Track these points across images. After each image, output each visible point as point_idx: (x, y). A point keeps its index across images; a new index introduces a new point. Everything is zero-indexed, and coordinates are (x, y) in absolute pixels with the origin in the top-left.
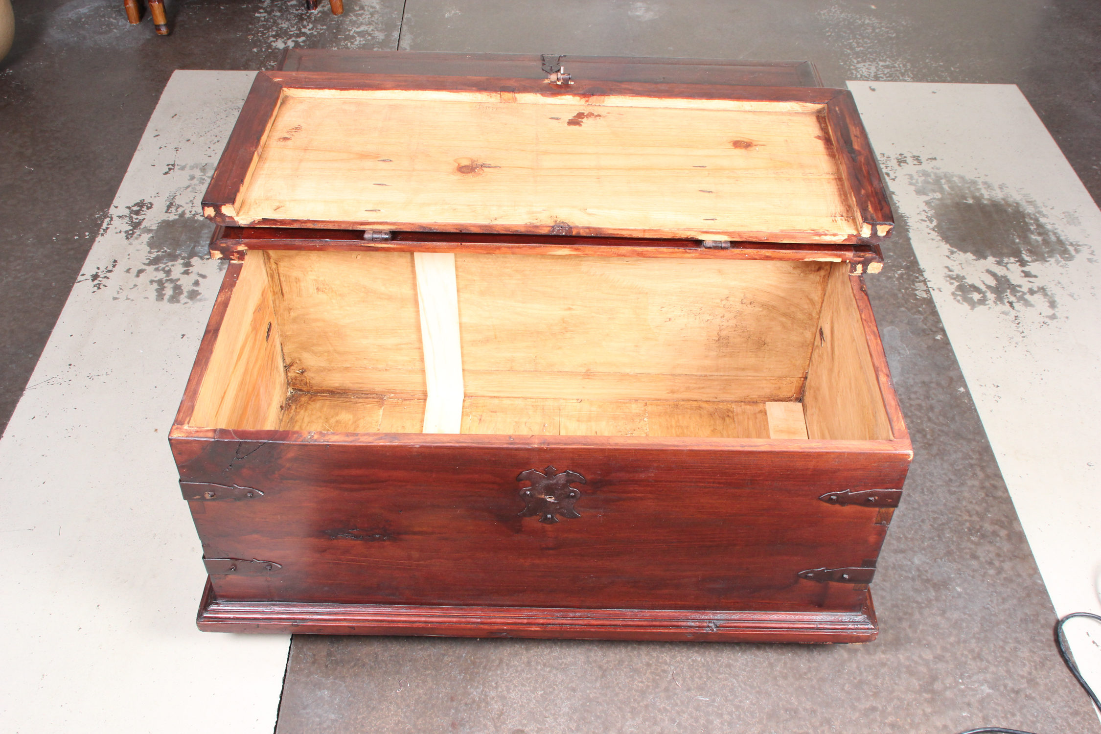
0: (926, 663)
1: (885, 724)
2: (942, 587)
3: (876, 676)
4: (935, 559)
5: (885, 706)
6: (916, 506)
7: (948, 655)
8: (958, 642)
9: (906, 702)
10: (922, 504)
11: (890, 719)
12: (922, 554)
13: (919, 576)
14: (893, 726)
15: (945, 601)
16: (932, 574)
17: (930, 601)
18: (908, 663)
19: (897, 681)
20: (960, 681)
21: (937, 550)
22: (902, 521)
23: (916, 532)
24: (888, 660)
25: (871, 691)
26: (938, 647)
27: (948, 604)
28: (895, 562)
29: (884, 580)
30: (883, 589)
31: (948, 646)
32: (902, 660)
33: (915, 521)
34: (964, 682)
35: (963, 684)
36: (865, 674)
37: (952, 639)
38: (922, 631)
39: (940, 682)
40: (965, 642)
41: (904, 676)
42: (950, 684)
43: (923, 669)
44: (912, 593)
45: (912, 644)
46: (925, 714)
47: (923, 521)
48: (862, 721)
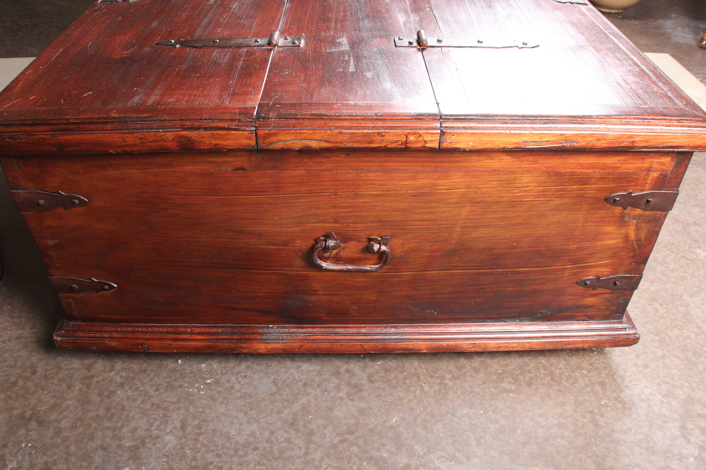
0: (57, 421)
1: (19, 378)
2: (132, 454)
3: (62, 380)
4: (167, 456)
5: (33, 381)
6: (240, 453)
7: (59, 440)
8: (68, 453)
9: (30, 397)
10: (243, 459)
11: (21, 382)
12: (176, 445)
13: (151, 436)
14: (15, 383)
15: (116, 453)
16: (150, 448)
17: (120, 439)
18: (63, 406)
19: (50, 394)
20: (30, 445)
21: (178, 461)
22: (221, 435)
23: (205, 445)
24: (73, 392)
25: (50, 374)
26: (70, 434)
27: (112, 455)
28: (172, 418)
29: (153, 404)
30: (143, 402)
31: (67, 443)
32: (67, 402)
33: (220, 447)
34: (27, 448)
35: (26, 446)
36: (66, 372)
37: (73, 448)
38: (90, 425)
39: (35, 427)
40: (67, 459)
41: (53, 401)
42: (30, 435)
43: (53, 416)
44: (133, 425)
45: (80, 413)
46: (13, 408)
47: (218, 455)
48: (28, 363)
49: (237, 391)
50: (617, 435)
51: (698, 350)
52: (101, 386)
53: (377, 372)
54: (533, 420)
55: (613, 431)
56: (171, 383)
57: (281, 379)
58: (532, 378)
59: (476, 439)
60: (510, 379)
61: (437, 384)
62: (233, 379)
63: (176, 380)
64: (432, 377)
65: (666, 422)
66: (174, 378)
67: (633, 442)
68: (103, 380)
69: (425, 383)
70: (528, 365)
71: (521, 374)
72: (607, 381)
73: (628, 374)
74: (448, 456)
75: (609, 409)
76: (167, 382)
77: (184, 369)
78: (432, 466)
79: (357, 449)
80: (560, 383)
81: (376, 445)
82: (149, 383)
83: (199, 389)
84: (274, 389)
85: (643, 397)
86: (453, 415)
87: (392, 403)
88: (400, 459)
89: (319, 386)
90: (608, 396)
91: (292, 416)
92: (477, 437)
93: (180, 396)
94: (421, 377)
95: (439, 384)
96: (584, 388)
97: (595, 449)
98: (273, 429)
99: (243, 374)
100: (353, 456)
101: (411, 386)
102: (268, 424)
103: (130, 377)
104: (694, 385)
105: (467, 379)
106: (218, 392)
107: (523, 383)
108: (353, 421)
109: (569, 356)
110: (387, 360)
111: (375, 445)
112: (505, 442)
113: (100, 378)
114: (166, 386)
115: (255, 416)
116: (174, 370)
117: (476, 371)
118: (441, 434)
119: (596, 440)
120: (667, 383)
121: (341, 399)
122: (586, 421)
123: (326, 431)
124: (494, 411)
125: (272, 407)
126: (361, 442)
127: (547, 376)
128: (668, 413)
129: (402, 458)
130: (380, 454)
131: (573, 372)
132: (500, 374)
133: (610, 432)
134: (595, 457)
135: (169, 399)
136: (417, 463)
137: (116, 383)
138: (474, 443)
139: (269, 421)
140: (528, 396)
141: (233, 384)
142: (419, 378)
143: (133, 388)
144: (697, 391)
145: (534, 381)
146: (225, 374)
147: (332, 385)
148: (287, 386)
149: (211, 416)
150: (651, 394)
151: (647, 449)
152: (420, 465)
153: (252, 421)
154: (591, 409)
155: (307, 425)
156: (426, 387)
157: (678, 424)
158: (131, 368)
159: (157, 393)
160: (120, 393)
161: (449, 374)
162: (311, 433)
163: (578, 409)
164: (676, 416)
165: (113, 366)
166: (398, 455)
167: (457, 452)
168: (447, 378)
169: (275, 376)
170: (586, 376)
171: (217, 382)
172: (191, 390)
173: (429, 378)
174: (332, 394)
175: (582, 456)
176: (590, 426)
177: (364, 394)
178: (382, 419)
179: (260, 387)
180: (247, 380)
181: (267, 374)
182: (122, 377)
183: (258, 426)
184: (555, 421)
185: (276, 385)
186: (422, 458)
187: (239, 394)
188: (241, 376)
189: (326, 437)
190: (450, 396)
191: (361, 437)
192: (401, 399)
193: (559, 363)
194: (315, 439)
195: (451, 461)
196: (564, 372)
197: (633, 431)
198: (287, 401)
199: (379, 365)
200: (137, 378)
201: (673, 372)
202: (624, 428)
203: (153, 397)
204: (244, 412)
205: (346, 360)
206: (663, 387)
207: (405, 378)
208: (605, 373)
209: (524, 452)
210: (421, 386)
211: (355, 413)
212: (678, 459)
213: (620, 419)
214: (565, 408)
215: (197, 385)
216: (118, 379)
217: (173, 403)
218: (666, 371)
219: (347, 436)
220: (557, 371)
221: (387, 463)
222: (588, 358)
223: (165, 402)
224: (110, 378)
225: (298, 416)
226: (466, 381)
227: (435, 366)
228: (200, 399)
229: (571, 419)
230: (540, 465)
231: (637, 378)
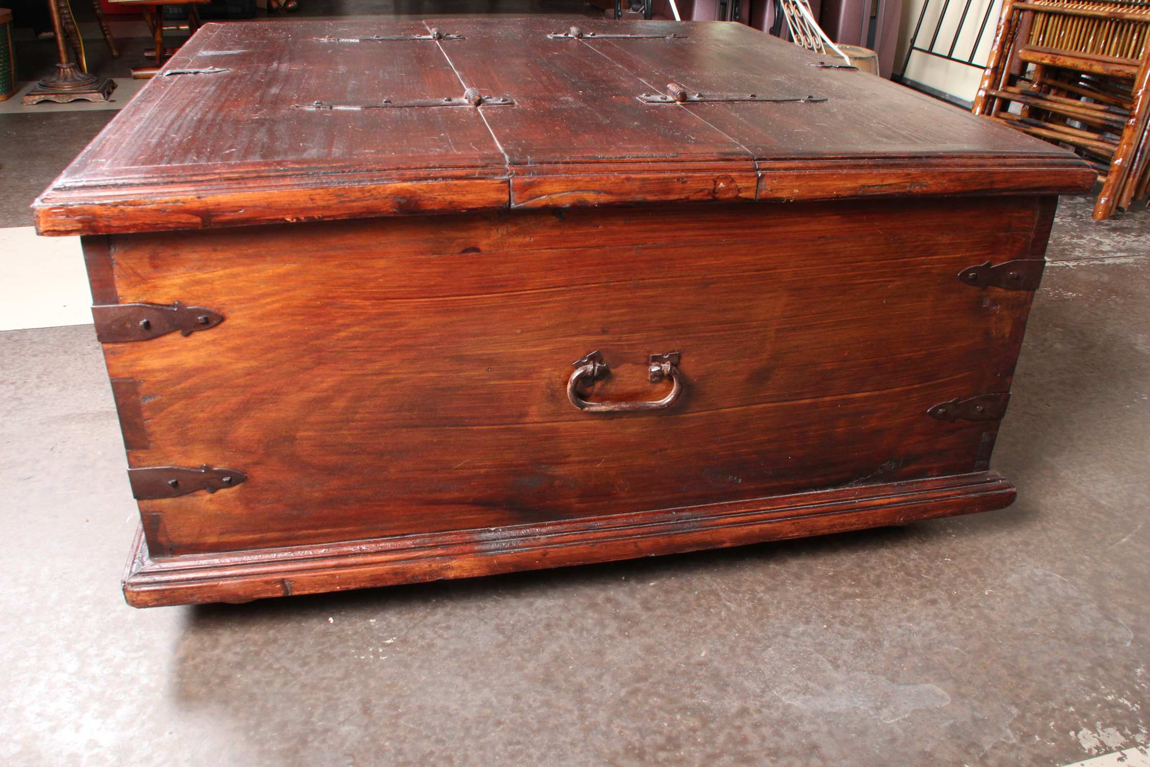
4: (352, 755)
6: (474, 732)
10: (482, 741)
12: (363, 737)
13: (313, 731)
16: (318, 748)
21: (373, 759)
22: (435, 712)
23: (411, 731)
28: (343, 700)
29: (304, 686)
30: (285, 684)
33: (438, 730)
44: (278, 720)
47: (439, 741)
49: (442, 648)
50: (1021, 629)
51: (1086, 517)
52: (203, 671)
53: (654, 596)
54: (900, 627)
55: (1013, 624)
56: (326, 651)
57: (507, 623)
58: (879, 576)
59: (830, 661)
60: (849, 581)
61: (748, 600)
62: (429, 633)
63: (332, 646)
64: (737, 592)
65: (1078, 605)
66: (328, 644)
67: (1045, 634)
68: (205, 662)
69: (729, 601)
70: (867, 561)
71: (862, 573)
72: (982, 566)
73: (1006, 555)
74: (797, 689)
75: (998, 599)
76: (319, 651)
77: (343, 630)
78: (780, 704)
79: (659, 700)
80: (920, 578)
81: (687, 690)
82: (288, 656)
83: (376, 655)
84: (501, 638)
85: (1037, 579)
86: (786, 635)
87: (690, 631)
88: (730, 703)
89: (570, 626)
90: (990, 585)
91: (542, 670)
92: (830, 659)
93: (347, 667)
94: (721, 594)
95: (751, 600)
96: (954, 579)
97: (999, 649)
98: (517, 692)
99: (443, 625)
100: (656, 710)
101: (711, 607)
102: (507, 686)
103: (250, 652)
104: (1097, 557)
105: (788, 588)
106: (410, 654)
107: (868, 583)
108: (639, 664)
109: (920, 543)
110: (663, 579)
111: (684, 690)
112: (872, 660)
113: (198, 660)
114: (319, 657)
115: (482, 678)
116: (325, 634)
117: (798, 577)
118: (777, 662)
119: (995, 639)
120: (1061, 559)
121: (611, 637)
122: (972, 617)
123: (603, 683)
124: (842, 623)
125: (506, 663)
126: (661, 689)
127: (899, 571)
128: (1077, 594)
129: (731, 701)
130: (695, 700)
131: (932, 561)
132: (832, 577)
133: (1010, 626)
134: (1002, 660)
135: (329, 675)
136: (756, 704)
137: (229, 663)
138: (829, 666)
139: (508, 683)
140: (883, 598)
141: (432, 640)
142: (718, 595)
143: (262, 667)
144: (1104, 564)
145: (883, 580)
146: (414, 627)
147: (590, 621)
148: (520, 631)
149: (410, 689)
150: (1045, 575)
151: (1067, 639)
152: (762, 706)
153: (480, 686)
154: (973, 603)
155: (571, 679)
156: (733, 607)
157: (1094, 605)
158: (248, 639)
159: (306, 668)
160: (241, 677)
161: (760, 586)
162: (580, 689)
163: (957, 605)
164: (1089, 596)
165: (217, 641)
166: (724, 699)
167: (809, 682)
168: (759, 591)
169: (497, 621)
170: (951, 564)
171: (404, 641)
172: (362, 657)
173: (732, 594)
174: (596, 633)
175: (984, 661)
176: (981, 624)
177: (643, 626)
178: (682, 655)
179: (478, 638)
180: (452, 632)
181: (482, 620)
182: (237, 654)
183: (492, 691)
184: (931, 624)
185: (502, 632)
186: (761, 696)
187: (445, 653)
188: (440, 628)
189: (605, 691)
190: (772, 612)
191: (659, 683)
192: (701, 626)
193: (909, 553)
194: (590, 695)
195: (804, 694)
196: (920, 563)
197: (1040, 621)
198: (526, 651)
199: (653, 586)
200: (264, 651)
201: (1065, 546)
202: (1027, 619)
203: (301, 675)
204: (462, 676)
205: (601, 586)
206: (1058, 564)
207: (698, 598)
208: (976, 558)
209: (903, 667)
210: (725, 606)
211: (639, 653)
212: (1112, 646)
213: (1017, 610)
214: (938, 606)
215: (371, 649)
216: (230, 657)
217: (339, 679)
218: (1054, 545)
219: (637, 685)
220: (911, 564)
221: (711, 711)
222: (945, 543)
223: (323, 679)
224: (215, 658)
225: (552, 669)
226: (787, 591)
227: (736, 578)
228: (382, 667)
229: (951, 618)
230: (932, 680)
231: (1020, 559)
